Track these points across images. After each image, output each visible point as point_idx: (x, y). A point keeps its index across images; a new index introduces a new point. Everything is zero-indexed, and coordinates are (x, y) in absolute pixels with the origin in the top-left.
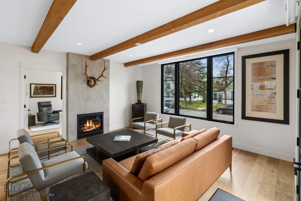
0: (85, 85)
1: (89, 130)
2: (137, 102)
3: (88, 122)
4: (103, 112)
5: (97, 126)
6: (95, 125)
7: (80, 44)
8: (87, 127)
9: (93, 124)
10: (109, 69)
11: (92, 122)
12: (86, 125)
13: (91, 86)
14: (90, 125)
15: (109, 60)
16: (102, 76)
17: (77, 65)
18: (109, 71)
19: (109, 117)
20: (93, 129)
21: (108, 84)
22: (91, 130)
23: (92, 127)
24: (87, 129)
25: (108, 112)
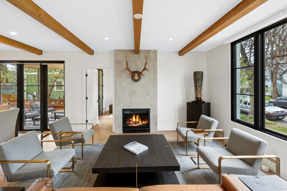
0: (130, 80)
1: (135, 125)
2: (195, 100)
3: (134, 116)
4: (149, 109)
5: (144, 122)
6: (142, 121)
7: (107, 39)
8: (133, 122)
9: (140, 119)
10: (157, 61)
11: (139, 118)
12: (132, 120)
13: (136, 81)
14: (135, 120)
15: (157, 50)
16: (145, 69)
17: (122, 61)
18: (157, 63)
19: (157, 115)
20: (139, 125)
21: (156, 79)
22: (137, 125)
23: (139, 123)
24: (133, 124)
25: (156, 109)
